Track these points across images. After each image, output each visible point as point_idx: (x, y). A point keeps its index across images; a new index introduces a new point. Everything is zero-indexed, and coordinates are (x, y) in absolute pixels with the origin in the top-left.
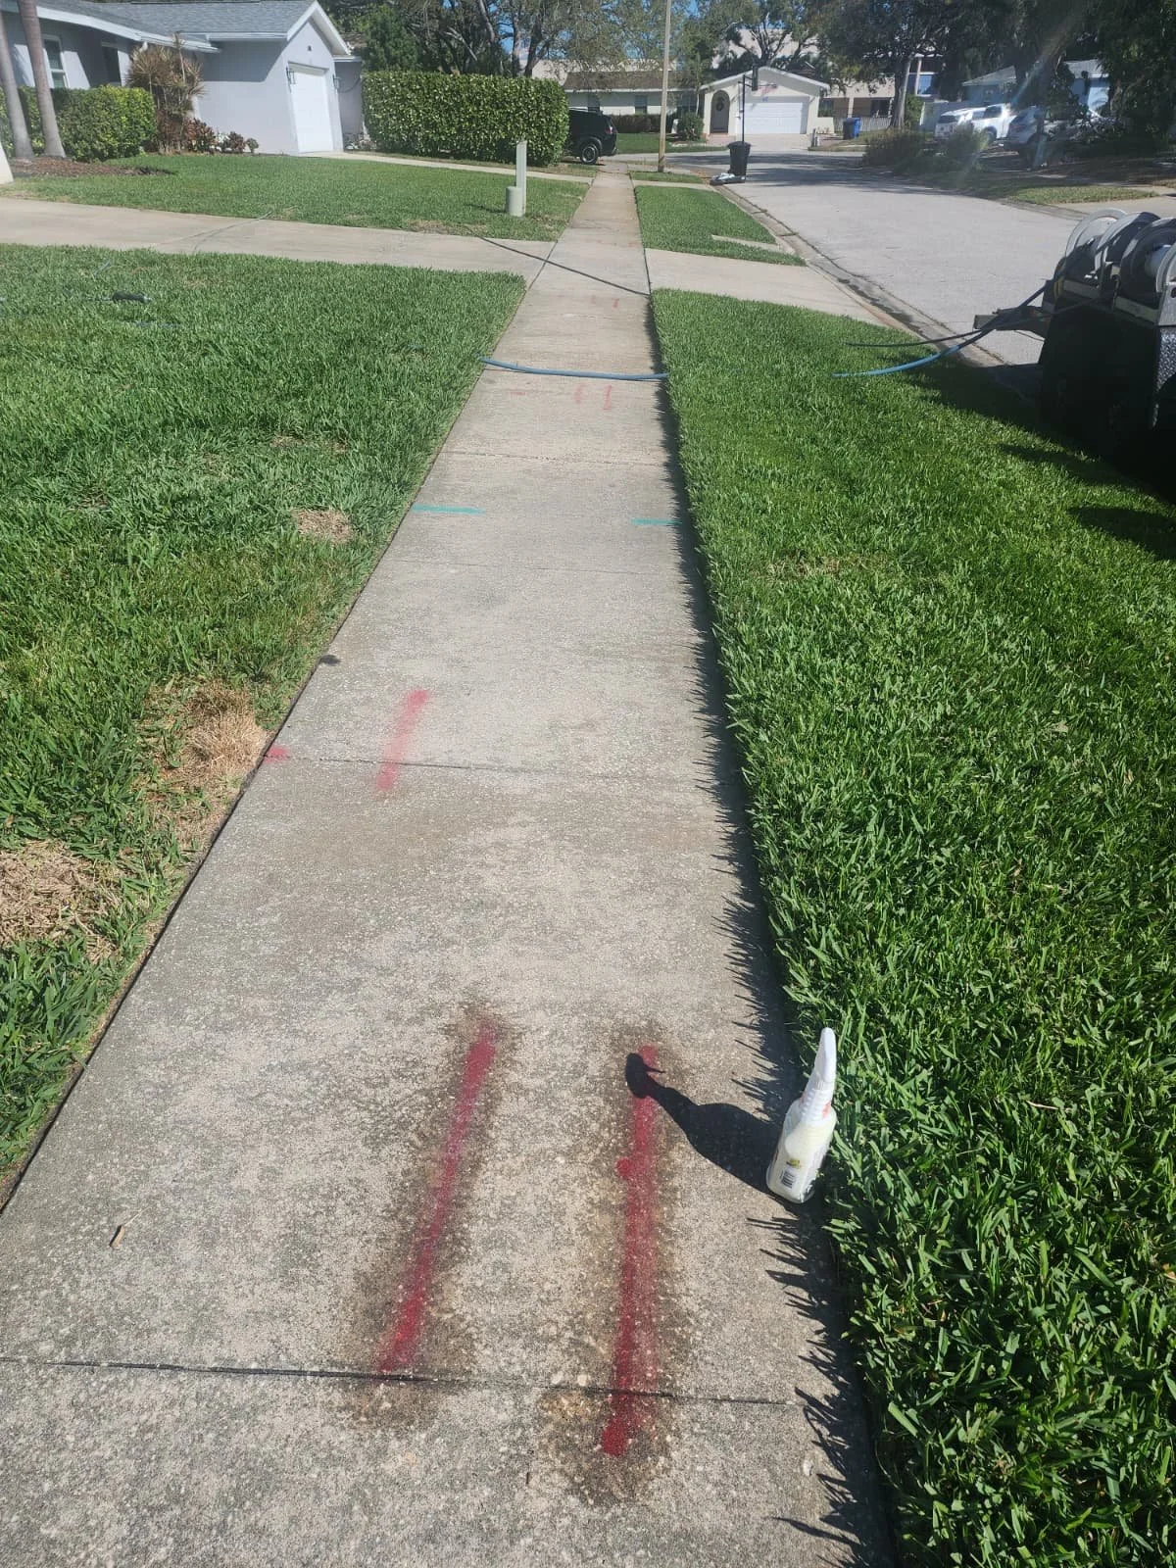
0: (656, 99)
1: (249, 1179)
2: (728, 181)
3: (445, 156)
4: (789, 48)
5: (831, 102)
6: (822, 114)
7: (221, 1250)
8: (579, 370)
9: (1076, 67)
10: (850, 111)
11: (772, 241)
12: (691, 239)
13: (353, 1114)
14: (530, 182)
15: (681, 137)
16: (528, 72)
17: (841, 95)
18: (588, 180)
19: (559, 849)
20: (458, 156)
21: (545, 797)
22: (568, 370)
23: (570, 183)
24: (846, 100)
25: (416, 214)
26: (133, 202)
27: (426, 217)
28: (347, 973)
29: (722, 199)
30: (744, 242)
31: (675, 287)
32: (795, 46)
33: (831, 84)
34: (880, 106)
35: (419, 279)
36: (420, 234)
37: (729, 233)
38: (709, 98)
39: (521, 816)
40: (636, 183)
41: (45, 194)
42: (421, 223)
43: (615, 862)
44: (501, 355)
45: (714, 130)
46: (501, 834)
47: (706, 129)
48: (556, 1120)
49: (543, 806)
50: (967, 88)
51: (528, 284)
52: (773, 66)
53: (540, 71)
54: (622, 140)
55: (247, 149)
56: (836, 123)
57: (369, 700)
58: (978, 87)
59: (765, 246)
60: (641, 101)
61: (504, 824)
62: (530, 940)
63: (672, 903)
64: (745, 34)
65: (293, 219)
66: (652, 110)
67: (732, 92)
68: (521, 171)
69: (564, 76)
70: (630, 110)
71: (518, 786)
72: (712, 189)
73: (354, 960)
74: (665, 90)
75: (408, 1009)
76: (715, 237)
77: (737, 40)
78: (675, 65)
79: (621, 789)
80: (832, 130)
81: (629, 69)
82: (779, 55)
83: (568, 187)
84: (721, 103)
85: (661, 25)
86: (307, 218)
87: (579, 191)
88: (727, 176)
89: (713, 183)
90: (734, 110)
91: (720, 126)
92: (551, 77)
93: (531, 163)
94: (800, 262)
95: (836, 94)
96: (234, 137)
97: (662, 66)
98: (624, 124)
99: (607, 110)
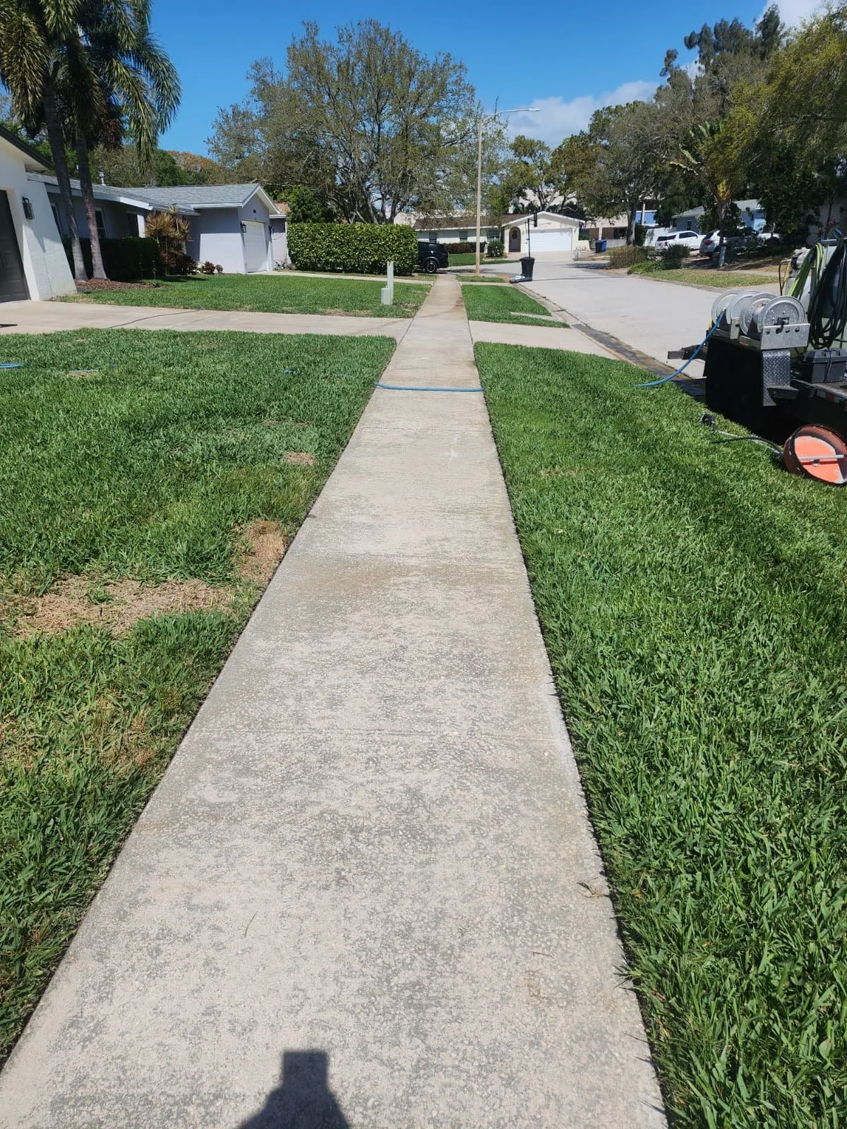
0: (473, 233)
1: (312, 683)
2: (521, 281)
3: (339, 271)
4: (558, 200)
5: (588, 231)
6: (581, 238)
7: (304, 702)
8: (432, 387)
9: (742, 205)
10: (600, 236)
11: (549, 315)
12: (498, 314)
13: (351, 665)
14: (396, 285)
15: (491, 256)
16: (391, 220)
17: (593, 227)
18: (431, 283)
19: (434, 584)
20: (348, 271)
21: (426, 566)
22: (425, 387)
23: (419, 285)
24: (597, 230)
25: (325, 306)
26: (153, 303)
27: (332, 307)
28: (341, 624)
29: (517, 291)
30: (531, 316)
31: (487, 340)
32: (562, 198)
33: (586, 220)
34: (618, 233)
35: (333, 341)
36: (328, 317)
37: (522, 310)
38: (507, 232)
39: (415, 573)
40: (462, 283)
41: (98, 299)
42: (329, 310)
43: (463, 588)
44: (386, 379)
45: (511, 250)
46: (406, 579)
47: (506, 250)
48: (440, 667)
49: (426, 569)
50: (675, 219)
51: (398, 341)
52: (548, 211)
53: (400, 220)
54: (451, 258)
55: (216, 271)
56: (590, 243)
57: (334, 532)
58: (681, 218)
59: (544, 317)
60: (464, 234)
61: (407, 576)
62: (423, 614)
63: (490, 602)
64: (529, 192)
65: (251, 310)
66: (471, 239)
67: (523, 228)
68: (390, 279)
69: (414, 222)
70: (457, 240)
71: (414, 562)
72: (511, 285)
73: (344, 621)
74: (478, 227)
75: (370, 635)
76: (512, 313)
77: (524, 195)
78: (484, 213)
79: (465, 563)
80: (588, 247)
81: (455, 216)
82: (552, 204)
83: (419, 287)
84: (515, 234)
85: (475, 190)
86: (259, 309)
87: (425, 290)
88: (519, 277)
89: (511, 282)
90: (524, 238)
91: (515, 247)
92: (407, 223)
93: (396, 274)
94: (566, 326)
95: (589, 225)
96: (208, 264)
97: (476, 213)
98: (454, 249)
99: (441, 241)
